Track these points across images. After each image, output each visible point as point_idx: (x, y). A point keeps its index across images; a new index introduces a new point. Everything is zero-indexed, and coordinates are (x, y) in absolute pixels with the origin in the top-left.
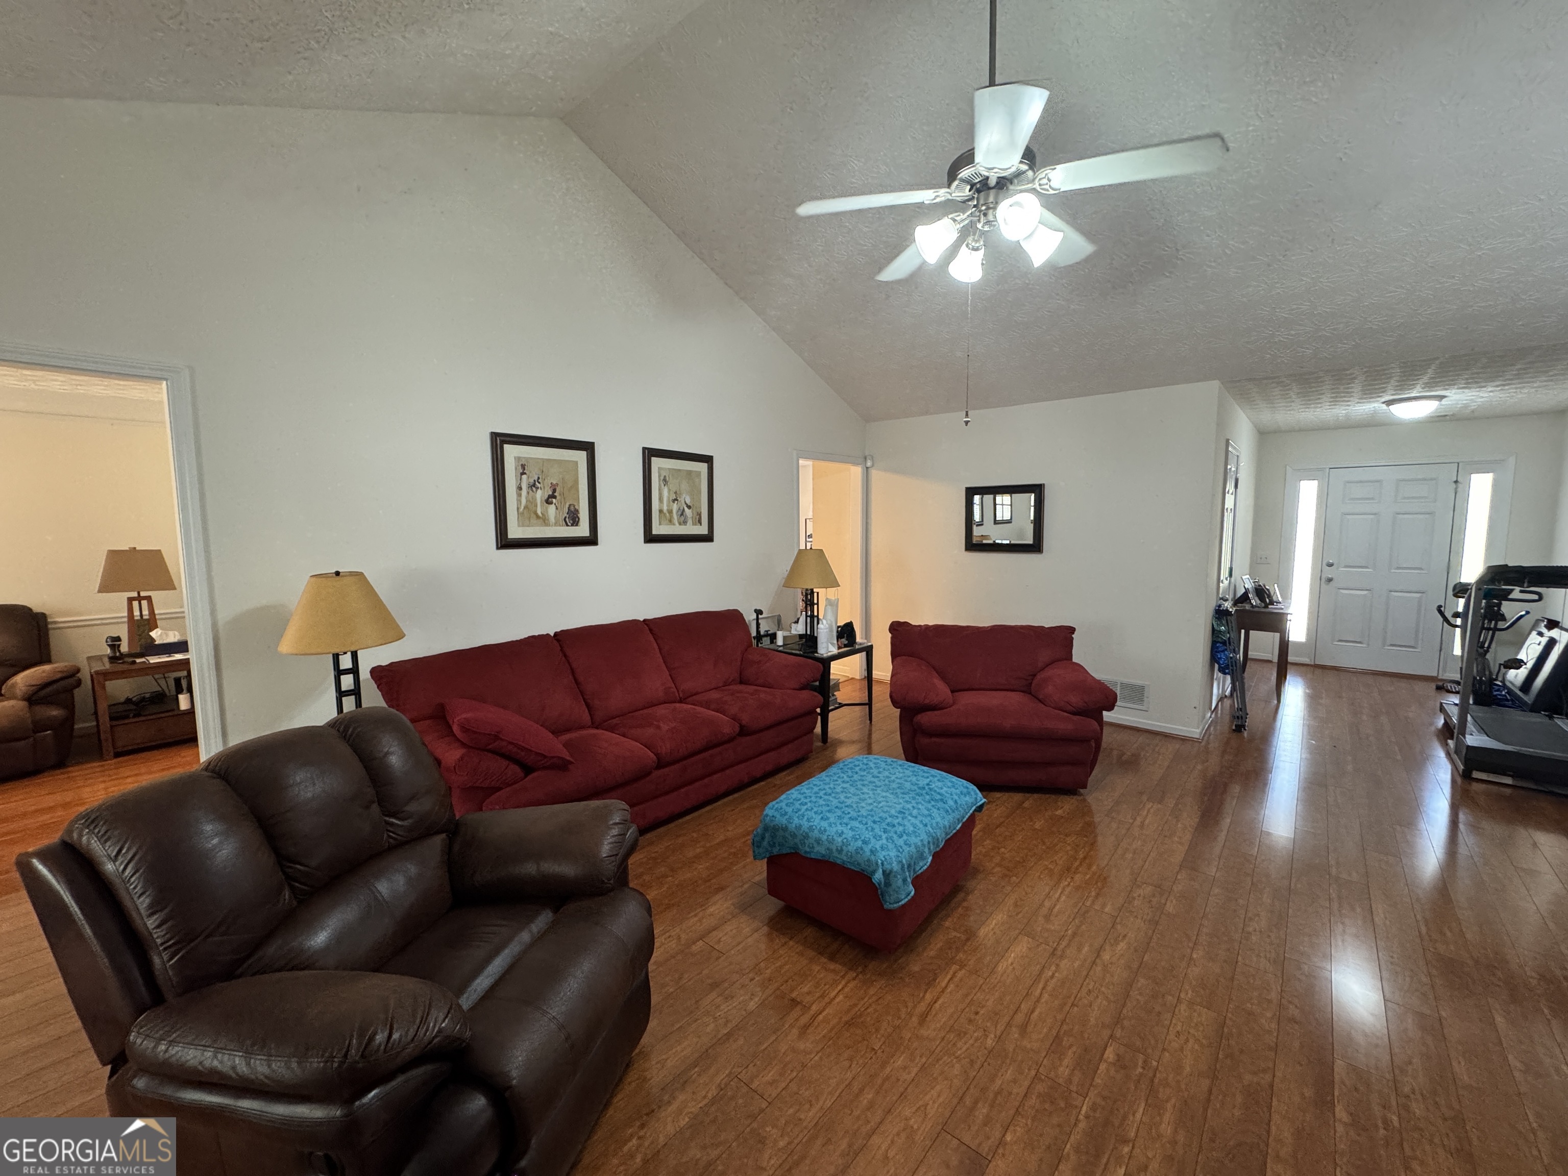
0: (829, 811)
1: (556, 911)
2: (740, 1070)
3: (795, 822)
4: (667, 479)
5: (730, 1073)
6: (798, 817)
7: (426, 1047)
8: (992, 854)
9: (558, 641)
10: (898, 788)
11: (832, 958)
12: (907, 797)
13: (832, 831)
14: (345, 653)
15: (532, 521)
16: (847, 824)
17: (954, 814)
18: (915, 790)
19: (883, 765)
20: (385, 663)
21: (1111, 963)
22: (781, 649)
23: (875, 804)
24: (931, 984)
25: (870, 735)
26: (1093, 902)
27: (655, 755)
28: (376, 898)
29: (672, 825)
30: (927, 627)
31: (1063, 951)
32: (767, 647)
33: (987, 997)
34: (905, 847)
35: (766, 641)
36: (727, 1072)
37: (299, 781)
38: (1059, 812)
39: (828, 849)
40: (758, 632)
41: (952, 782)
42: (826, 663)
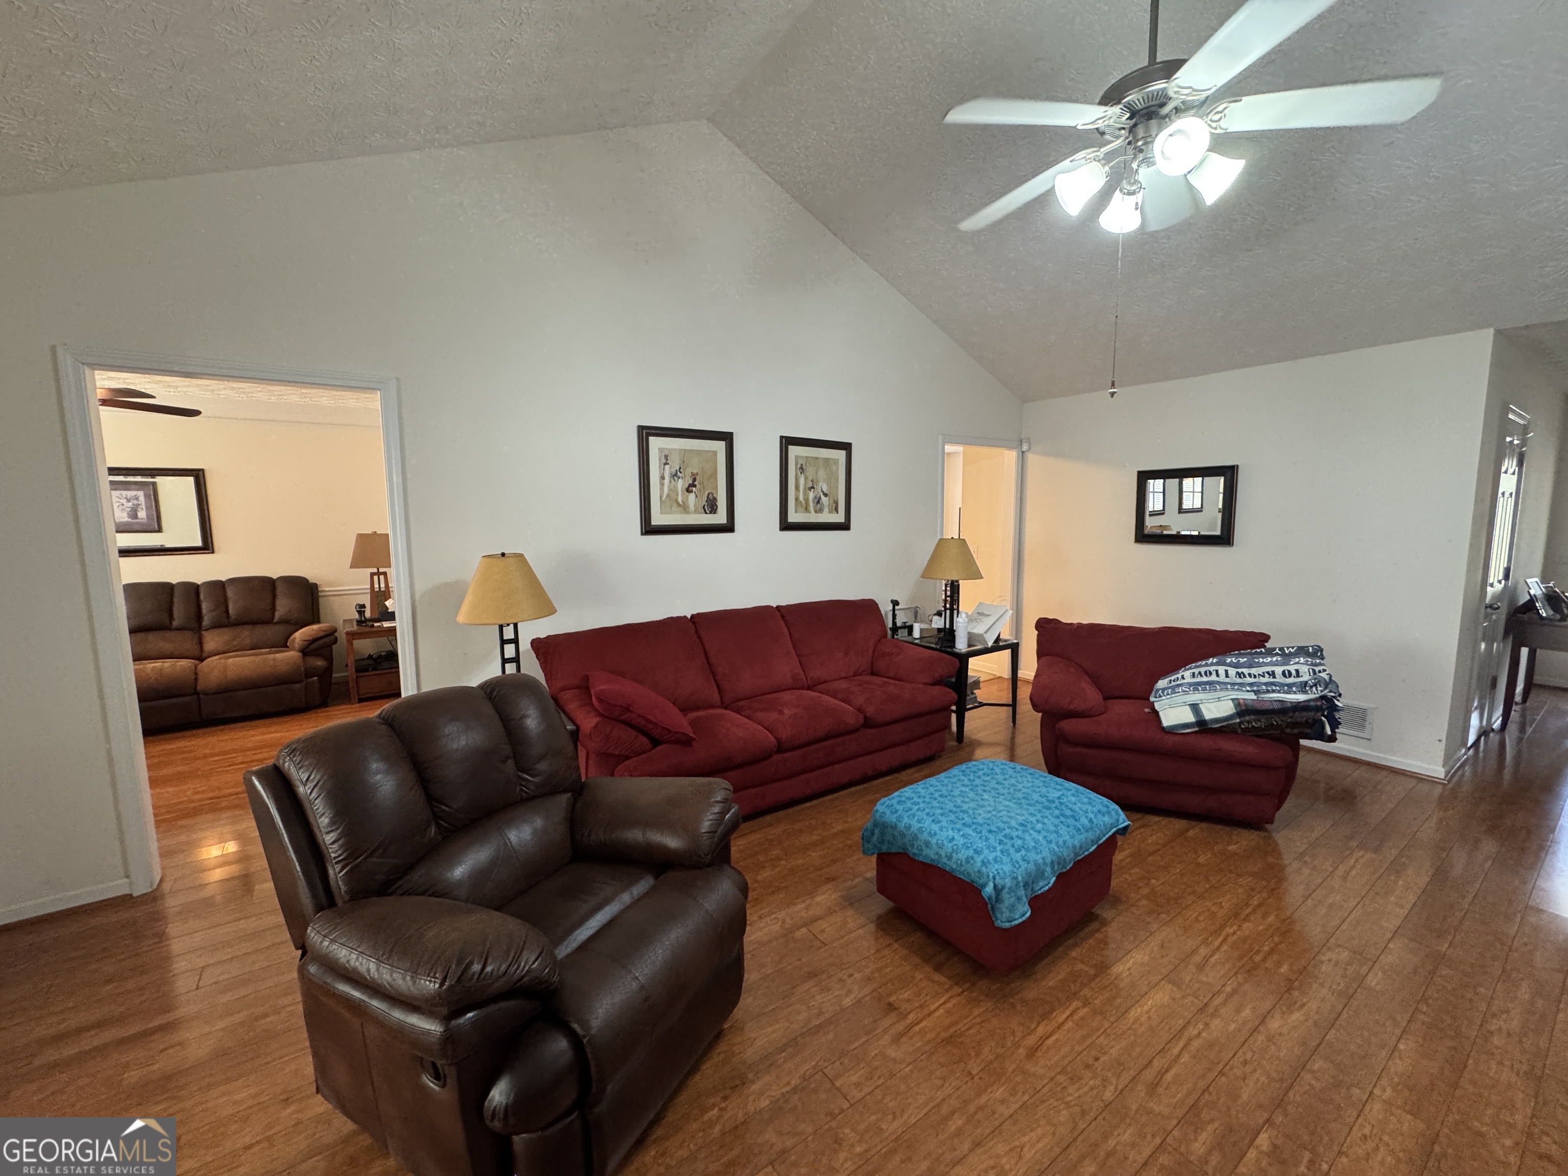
0: (942, 814)
1: (657, 877)
2: (826, 1064)
3: (904, 821)
4: (804, 466)
5: (816, 1065)
6: (908, 817)
7: (516, 983)
8: (1140, 884)
9: (694, 623)
10: (1024, 798)
11: (938, 968)
12: (1032, 809)
13: (943, 836)
14: (508, 625)
15: (673, 509)
16: (959, 830)
17: (1086, 834)
18: (1043, 803)
19: (1011, 771)
20: (543, 635)
21: (1280, 1034)
22: (916, 641)
23: (994, 813)
24: (1045, 1017)
25: (1013, 738)
26: (1264, 960)
27: (775, 738)
28: (505, 844)
29: (791, 810)
30: (1080, 626)
31: (1216, 1010)
32: (904, 639)
33: (1112, 1043)
34: (1021, 863)
35: (902, 634)
36: (813, 1063)
37: (447, 733)
38: (1232, 848)
39: (937, 853)
40: (894, 623)
41: (1090, 798)
42: (963, 659)
